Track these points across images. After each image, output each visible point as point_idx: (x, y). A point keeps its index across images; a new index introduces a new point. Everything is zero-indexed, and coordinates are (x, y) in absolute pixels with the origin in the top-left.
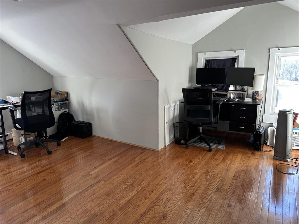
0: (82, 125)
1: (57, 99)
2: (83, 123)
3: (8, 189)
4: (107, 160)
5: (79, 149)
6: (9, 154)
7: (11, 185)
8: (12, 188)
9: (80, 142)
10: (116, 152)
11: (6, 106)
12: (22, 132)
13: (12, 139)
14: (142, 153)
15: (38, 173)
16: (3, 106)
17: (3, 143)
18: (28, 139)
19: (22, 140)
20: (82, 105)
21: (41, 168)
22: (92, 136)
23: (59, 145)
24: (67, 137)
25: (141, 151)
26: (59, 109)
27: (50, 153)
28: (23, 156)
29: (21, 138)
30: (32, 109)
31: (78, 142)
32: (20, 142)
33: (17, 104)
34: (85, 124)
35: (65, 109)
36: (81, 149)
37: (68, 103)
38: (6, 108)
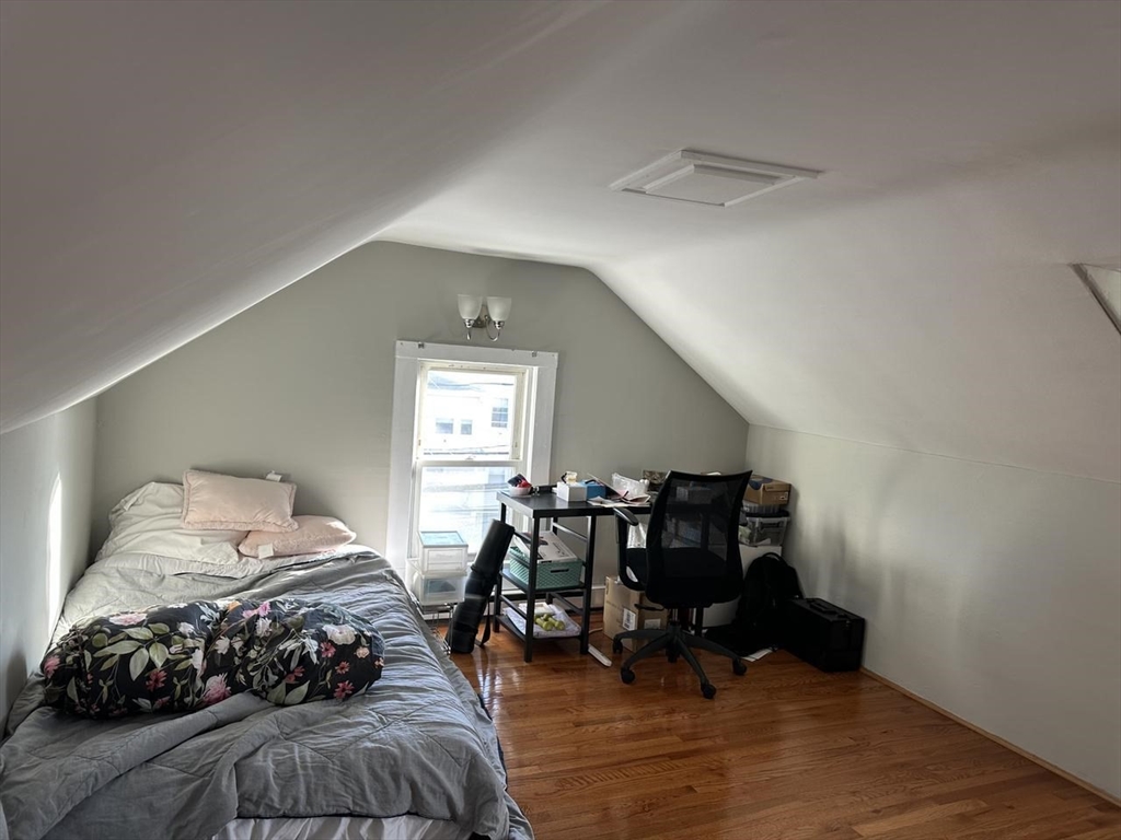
0: (832, 618)
1: (752, 505)
2: (833, 613)
3: (582, 778)
4: (927, 799)
5: (810, 709)
6: (588, 658)
7: (590, 768)
8: (595, 779)
9: (814, 681)
10: (969, 777)
11: (609, 504)
12: (635, 595)
13: (602, 609)
14: (1100, 824)
15: (672, 756)
16: (601, 503)
17: (578, 615)
18: (647, 621)
19: (628, 620)
20: (838, 543)
21: (677, 739)
22: (862, 670)
23: (739, 670)
24: (767, 648)
25: (1095, 814)
26: (752, 541)
27: (709, 692)
28: (628, 678)
29: (628, 615)
30: (668, 523)
31: (807, 682)
32: (621, 626)
33: (637, 505)
34: (840, 616)
35: (774, 543)
36: (815, 712)
37: (785, 524)
38: (610, 511)
